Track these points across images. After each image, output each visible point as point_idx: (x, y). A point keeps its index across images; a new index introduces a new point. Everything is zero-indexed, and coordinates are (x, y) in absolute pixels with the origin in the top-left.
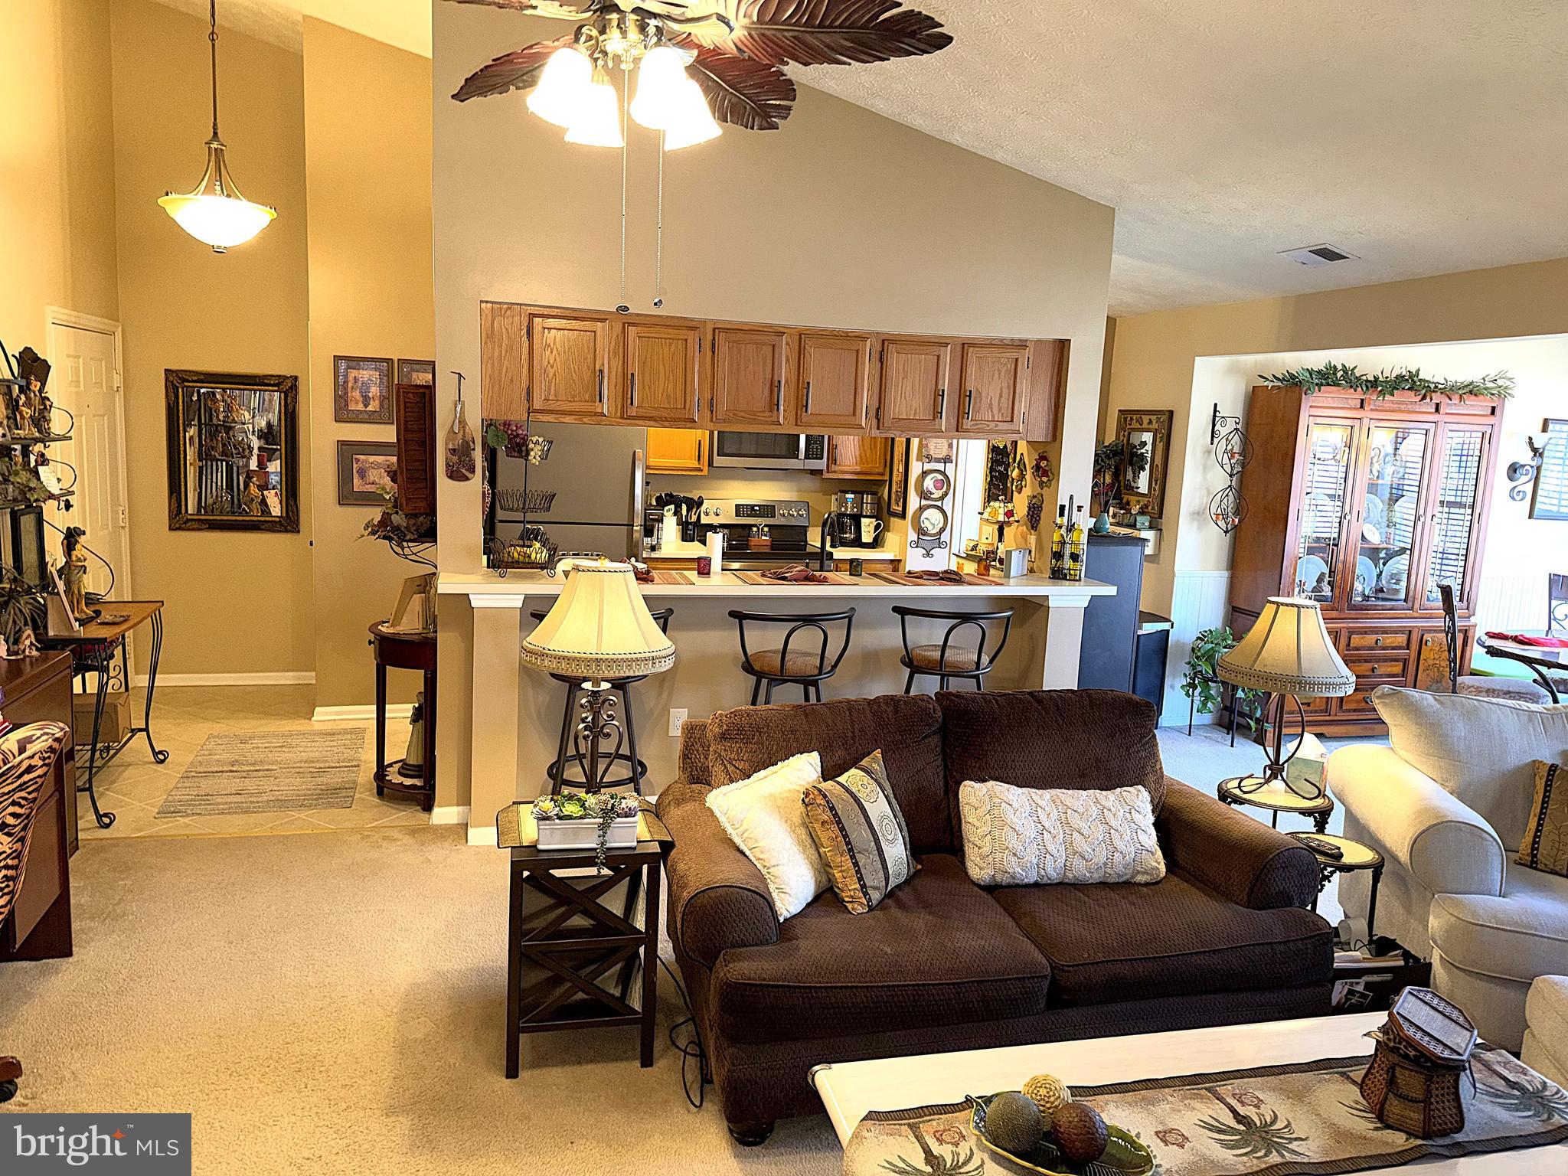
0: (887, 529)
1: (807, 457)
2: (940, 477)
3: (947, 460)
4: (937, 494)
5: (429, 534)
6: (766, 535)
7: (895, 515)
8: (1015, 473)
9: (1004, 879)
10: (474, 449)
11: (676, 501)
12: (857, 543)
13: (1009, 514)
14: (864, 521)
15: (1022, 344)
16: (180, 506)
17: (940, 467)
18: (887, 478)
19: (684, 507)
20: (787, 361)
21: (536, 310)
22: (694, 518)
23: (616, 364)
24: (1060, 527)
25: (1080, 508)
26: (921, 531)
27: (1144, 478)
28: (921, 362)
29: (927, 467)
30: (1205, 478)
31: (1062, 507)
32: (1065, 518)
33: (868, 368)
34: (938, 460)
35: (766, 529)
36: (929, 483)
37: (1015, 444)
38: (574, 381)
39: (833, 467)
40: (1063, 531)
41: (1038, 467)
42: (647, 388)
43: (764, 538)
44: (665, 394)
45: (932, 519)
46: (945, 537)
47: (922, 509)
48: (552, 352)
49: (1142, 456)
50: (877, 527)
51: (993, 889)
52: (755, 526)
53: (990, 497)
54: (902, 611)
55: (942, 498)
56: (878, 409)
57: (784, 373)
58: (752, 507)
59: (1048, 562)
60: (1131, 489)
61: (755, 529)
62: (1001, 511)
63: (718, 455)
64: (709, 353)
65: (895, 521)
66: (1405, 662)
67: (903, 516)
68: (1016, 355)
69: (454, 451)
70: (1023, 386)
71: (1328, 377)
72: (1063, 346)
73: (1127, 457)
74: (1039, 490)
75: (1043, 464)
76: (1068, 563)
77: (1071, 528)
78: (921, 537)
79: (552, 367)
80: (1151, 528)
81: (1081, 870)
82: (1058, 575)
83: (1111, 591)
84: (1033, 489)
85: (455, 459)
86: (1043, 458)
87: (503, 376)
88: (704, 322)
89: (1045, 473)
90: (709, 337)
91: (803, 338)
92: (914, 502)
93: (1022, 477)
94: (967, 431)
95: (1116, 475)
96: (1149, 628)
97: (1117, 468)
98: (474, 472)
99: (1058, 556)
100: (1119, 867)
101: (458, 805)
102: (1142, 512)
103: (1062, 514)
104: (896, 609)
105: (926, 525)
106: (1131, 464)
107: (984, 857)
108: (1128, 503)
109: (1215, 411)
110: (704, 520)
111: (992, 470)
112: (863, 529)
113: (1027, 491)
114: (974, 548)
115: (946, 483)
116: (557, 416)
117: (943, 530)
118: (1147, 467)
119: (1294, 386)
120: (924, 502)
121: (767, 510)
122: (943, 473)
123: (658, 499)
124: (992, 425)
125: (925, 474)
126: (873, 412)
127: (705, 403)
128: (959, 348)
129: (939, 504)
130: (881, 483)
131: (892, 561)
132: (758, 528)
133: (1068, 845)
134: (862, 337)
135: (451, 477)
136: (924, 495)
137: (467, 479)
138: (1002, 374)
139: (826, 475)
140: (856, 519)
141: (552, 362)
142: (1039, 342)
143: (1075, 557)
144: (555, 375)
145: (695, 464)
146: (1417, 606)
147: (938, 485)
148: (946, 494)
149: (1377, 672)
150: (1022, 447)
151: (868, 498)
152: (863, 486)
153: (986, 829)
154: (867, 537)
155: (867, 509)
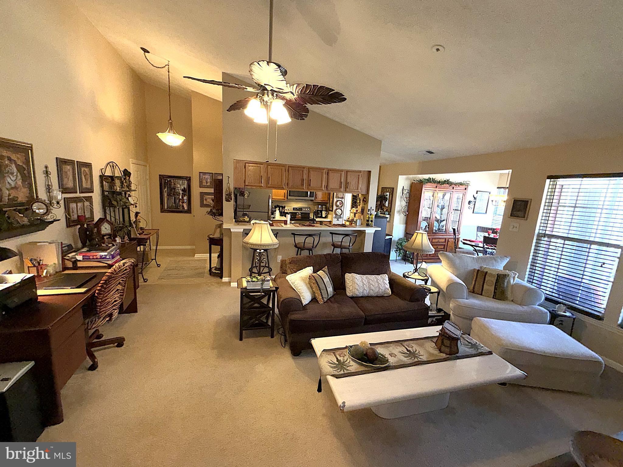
0: (328, 214)
1: (310, 197)
2: (341, 202)
3: (342, 198)
4: (340, 206)
5: (221, 214)
6: (300, 215)
7: (330, 210)
8: (358, 201)
9: (354, 295)
10: (232, 194)
11: (279, 207)
12: (321, 217)
13: (357, 211)
14: (323, 212)
15: (360, 172)
16: (163, 207)
17: (341, 200)
18: (328, 202)
19: (281, 208)
20: (306, 174)
21: (246, 162)
22: (283, 211)
23: (266, 175)
24: (368, 214)
25: (373, 210)
26: (336, 215)
27: (387, 202)
28: (337, 175)
29: (338, 199)
30: (401, 203)
31: (369, 209)
32: (370, 212)
33: (325, 176)
34: (340, 198)
35: (300, 213)
36: (338, 203)
37: (358, 195)
38: (255, 178)
39: (316, 199)
40: (369, 215)
41: (363, 200)
42: (273, 180)
44: (277, 182)
45: (339, 211)
46: (342, 216)
47: (336, 209)
48: (250, 172)
49: (387, 198)
50: (326, 213)
51: (352, 298)
52: (298, 213)
53: (352, 207)
54: (332, 233)
55: (341, 207)
56: (327, 186)
57: (305, 177)
58: (297, 208)
59: (366, 222)
60: (384, 205)
62: (355, 210)
63: (289, 196)
64: (287, 172)
65: (330, 212)
66: (444, 245)
67: (332, 211)
68: (359, 174)
69: (227, 195)
70: (360, 182)
71: (429, 181)
72: (369, 172)
73: (383, 198)
74: (364, 205)
75: (365, 199)
76: (370, 222)
77: (371, 215)
80: (388, 214)
81: (372, 293)
82: (368, 225)
83: (380, 229)
84: (362, 205)
85: (227, 197)
86: (365, 198)
87: (239, 177)
88: (286, 165)
89: (365, 202)
90: (287, 169)
91: (309, 169)
92: (335, 208)
93: (360, 202)
94: (347, 191)
95: (381, 202)
96: (387, 237)
97: (381, 200)
98: (232, 200)
99: (368, 221)
100: (381, 293)
101: (228, 277)
102: (386, 211)
103: (369, 211)
104: (331, 233)
105: (337, 213)
106: (384, 200)
107: (350, 291)
108: (383, 209)
109: (403, 188)
110: (285, 211)
111: (353, 200)
112: (323, 214)
113: (361, 206)
114: (349, 219)
115: (342, 203)
116: (251, 187)
117: (341, 214)
118: (388, 200)
119: (421, 183)
120: (337, 208)
121: (300, 209)
122: (342, 201)
123: (275, 206)
124: (353, 190)
125: (337, 201)
126: (326, 187)
127: (286, 184)
128: (346, 172)
129: (340, 208)
130: (327, 203)
131: (329, 221)
133: (369, 288)
134: (324, 169)
135: (226, 201)
136: (337, 206)
137: (230, 201)
138: (356, 178)
139: (314, 201)
140: (321, 211)
141: (250, 174)
142: (364, 171)
143: (372, 221)
144: (251, 177)
145: (283, 198)
146: (447, 233)
147: (340, 204)
148: (342, 206)
149: (438, 248)
150: (360, 195)
151: (324, 207)
152: (323, 204)
153: (351, 284)
154: (324, 216)
155: (324, 209)
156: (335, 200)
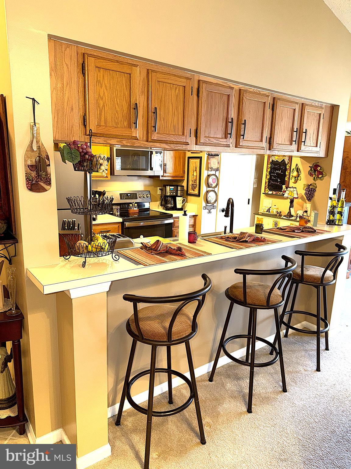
0: (188, 201)
2: (214, 177)
3: (218, 170)
4: (214, 185)
6: (136, 208)
7: (194, 195)
8: (294, 173)
10: (49, 165)
12: (175, 208)
14: (178, 199)
18: (185, 178)
24: (335, 200)
26: (207, 202)
29: (210, 173)
31: (335, 190)
33: (268, 113)
34: (214, 170)
35: (136, 205)
36: (210, 180)
38: (117, 111)
39: (165, 175)
41: (312, 170)
42: (162, 119)
43: (135, 209)
44: (172, 125)
45: (212, 197)
46: (216, 204)
47: (207, 192)
48: (101, 87)
50: (183, 201)
52: (131, 203)
55: (215, 187)
58: (127, 194)
61: (131, 205)
62: (295, 192)
64: (196, 99)
65: (194, 198)
67: (199, 195)
68: (320, 112)
69: (31, 167)
70: (321, 130)
74: (313, 182)
75: (319, 168)
78: (207, 204)
79: (102, 99)
82: (331, 223)
84: (308, 181)
85: (34, 174)
86: (317, 166)
87: (65, 104)
90: (196, 86)
91: (241, 91)
92: (204, 189)
93: (298, 175)
98: (49, 184)
103: (335, 193)
105: (209, 199)
112: (177, 202)
113: (302, 182)
115: (217, 180)
116: (106, 139)
117: (215, 201)
120: (209, 189)
121: (133, 195)
122: (216, 175)
124: (311, 148)
125: (209, 176)
126: (268, 140)
128: (301, 105)
129: (213, 189)
131: (194, 216)
132: (133, 205)
134: (267, 94)
135: (29, 189)
136: (208, 185)
138: (315, 120)
139: (161, 178)
140: (174, 198)
141: (102, 95)
144: (104, 106)
147: (214, 181)
148: (217, 185)
150: (296, 161)
152: (175, 182)
154: (179, 206)
155: (180, 193)
156: (205, 174)
